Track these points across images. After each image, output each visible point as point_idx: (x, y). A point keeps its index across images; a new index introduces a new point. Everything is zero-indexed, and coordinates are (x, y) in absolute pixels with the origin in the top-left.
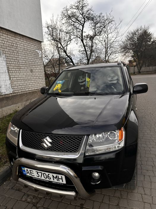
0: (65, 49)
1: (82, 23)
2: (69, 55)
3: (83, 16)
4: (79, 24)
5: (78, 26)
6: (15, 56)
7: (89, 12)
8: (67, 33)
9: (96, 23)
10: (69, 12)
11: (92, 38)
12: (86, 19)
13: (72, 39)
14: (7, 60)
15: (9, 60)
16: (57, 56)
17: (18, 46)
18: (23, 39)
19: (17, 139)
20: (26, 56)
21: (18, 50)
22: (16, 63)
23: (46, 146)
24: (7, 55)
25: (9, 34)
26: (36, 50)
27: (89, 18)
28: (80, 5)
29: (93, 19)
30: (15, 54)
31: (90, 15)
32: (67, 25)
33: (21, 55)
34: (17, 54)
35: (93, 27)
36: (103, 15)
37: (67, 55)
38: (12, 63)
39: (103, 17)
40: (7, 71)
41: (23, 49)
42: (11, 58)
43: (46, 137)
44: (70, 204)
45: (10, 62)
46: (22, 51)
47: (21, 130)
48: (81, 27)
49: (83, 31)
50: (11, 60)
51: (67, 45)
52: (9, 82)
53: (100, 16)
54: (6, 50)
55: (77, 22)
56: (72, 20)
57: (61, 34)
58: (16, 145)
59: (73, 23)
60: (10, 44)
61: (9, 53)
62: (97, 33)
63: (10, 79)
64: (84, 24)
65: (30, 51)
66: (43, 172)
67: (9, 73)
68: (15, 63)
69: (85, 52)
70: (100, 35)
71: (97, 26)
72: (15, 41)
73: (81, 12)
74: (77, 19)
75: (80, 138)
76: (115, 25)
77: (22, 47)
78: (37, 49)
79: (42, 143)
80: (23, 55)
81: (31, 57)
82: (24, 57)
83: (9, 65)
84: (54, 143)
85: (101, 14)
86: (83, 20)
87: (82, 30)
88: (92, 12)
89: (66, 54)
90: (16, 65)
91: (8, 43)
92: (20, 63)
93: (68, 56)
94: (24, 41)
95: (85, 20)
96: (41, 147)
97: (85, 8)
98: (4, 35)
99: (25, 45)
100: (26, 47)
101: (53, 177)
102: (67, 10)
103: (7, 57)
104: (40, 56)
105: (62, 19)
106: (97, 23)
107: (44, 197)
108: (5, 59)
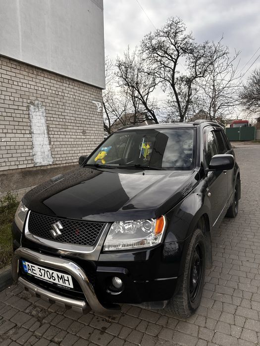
0: (145, 99)
1: (173, 57)
2: (150, 108)
3: (175, 47)
4: (170, 59)
5: (167, 62)
6: (60, 110)
7: (186, 40)
8: (149, 74)
9: (197, 59)
10: (154, 42)
11: (189, 81)
12: (181, 51)
13: (157, 83)
14: (48, 115)
15: (51, 115)
16: (131, 110)
17: (66, 95)
18: (73, 84)
19: (23, 223)
20: (77, 110)
21: (64, 101)
22: (61, 120)
23: (55, 234)
24: (48, 108)
25: (53, 78)
26: (93, 102)
27: (186, 50)
28: (172, 31)
29: (192, 52)
30: (61, 107)
31: (188, 46)
32: (150, 61)
33: (69, 108)
34: (64, 107)
35: (193, 65)
36: (209, 45)
37: (147, 109)
38: (55, 119)
39: (210, 48)
40: (46, 131)
41: (73, 99)
42: (53, 112)
43: (57, 221)
44: (88, 325)
45: (52, 119)
46: (70, 102)
47: (30, 211)
48: (172, 65)
49: (175, 71)
50: (54, 116)
51: (148, 94)
52: (48, 147)
53: (204, 47)
54: (46, 100)
55: (166, 57)
56: (159, 53)
57: (140, 76)
58: (22, 231)
59: (159, 58)
60: (54, 92)
61: (51, 105)
62: (198, 73)
63: (50, 144)
64: (176, 60)
65: (83, 102)
66: (46, 270)
67: (48, 134)
68: (58, 120)
69: (176, 104)
70: (203, 76)
71: (198, 62)
72: (62, 87)
73: (173, 41)
74: (166, 53)
75: (100, 226)
76: (227, 60)
77: (71, 96)
78: (95, 99)
79: (50, 229)
80: (72, 109)
81: (85, 111)
82: (74, 112)
83: (50, 122)
84: (65, 230)
85: (207, 43)
86: (176, 53)
87: (173, 68)
88: (191, 41)
89: (146, 106)
90: (60, 123)
91: (50, 91)
92: (67, 121)
93: (150, 111)
94: (75, 88)
95: (179, 53)
96: (49, 234)
97: (179, 35)
98: (45, 79)
99: (76, 94)
100: (77, 97)
101: (58, 277)
102: (151, 39)
103: (47, 112)
104: (99, 110)
105: (141, 52)
106: (200, 58)
107: (55, 312)
108: (45, 114)
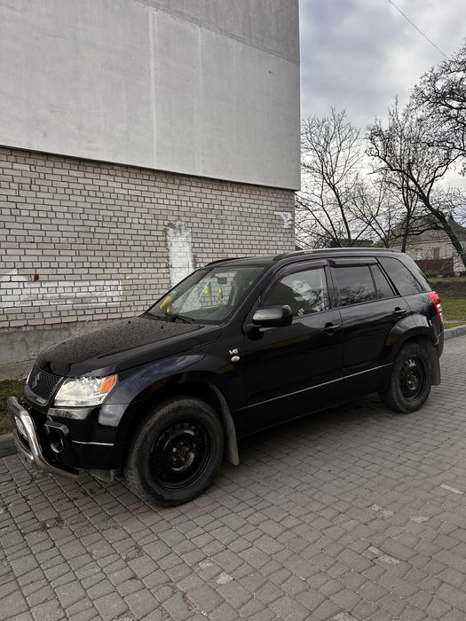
6: (215, 231)
8: (430, 145)
10: (439, 85)
14: (194, 240)
15: (200, 240)
17: (226, 208)
18: (240, 190)
20: (245, 228)
21: (223, 217)
22: (217, 246)
24: (195, 230)
25: (205, 186)
26: (276, 213)
30: (217, 226)
33: (231, 227)
34: (222, 227)
38: (207, 245)
40: (191, 264)
41: (238, 214)
42: (205, 236)
45: (202, 245)
46: (233, 218)
50: (205, 241)
51: (432, 181)
54: (192, 220)
60: (206, 206)
61: (201, 225)
65: (256, 216)
67: (195, 267)
68: (212, 246)
72: (219, 197)
77: (236, 209)
78: (280, 209)
80: (236, 228)
81: (259, 229)
82: (239, 233)
83: (198, 250)
90: (215, 251)
91: (200, 205)
92: (227, 246)
94: (243, 196)
98: (193, 189)
99: (243, 205)
100: (246, 210)
102: (434, 79)
103: (195, 235)
104: (286, 225)
108: (190, 240)
